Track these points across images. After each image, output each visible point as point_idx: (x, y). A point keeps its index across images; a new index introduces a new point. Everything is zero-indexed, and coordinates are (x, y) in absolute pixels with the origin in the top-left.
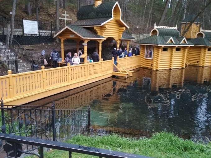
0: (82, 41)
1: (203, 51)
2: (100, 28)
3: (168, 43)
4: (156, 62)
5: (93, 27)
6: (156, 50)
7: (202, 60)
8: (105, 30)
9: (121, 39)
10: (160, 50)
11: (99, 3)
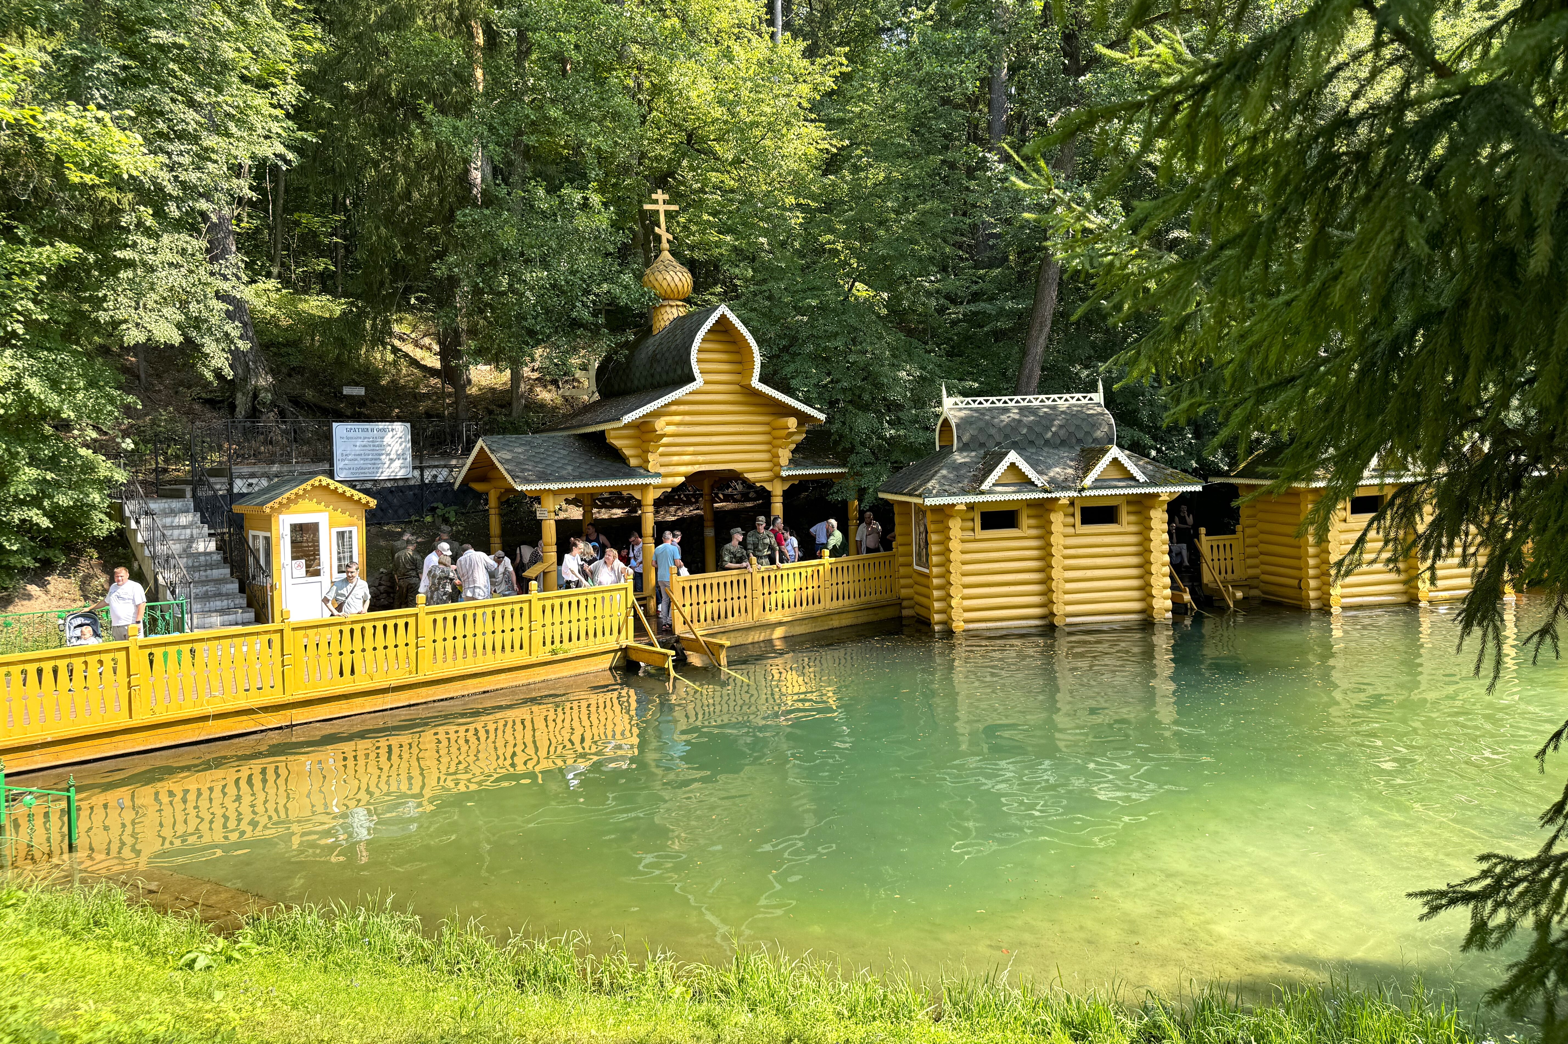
2: (633, 433)
5: (603, 432)
8: (656, 440)
9: (787, 474)
10: (954, 524)
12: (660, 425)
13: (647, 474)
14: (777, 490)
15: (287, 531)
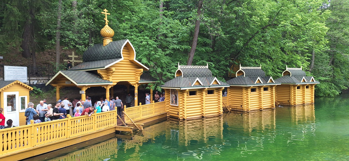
0: (79, 89)
1: (245, 92)
2: (106, 71)
3: (194, 86)
4: (182, 109)
5: (97, 70)
6: (180, 95)
7: (245, 104)
8: (112, 73)
9: (139, 82)
10: (185, 94)
11: (108, 41)
12: (114, 69)
13: (109, 82)
14: (136, 86)
15: (6, 97)
